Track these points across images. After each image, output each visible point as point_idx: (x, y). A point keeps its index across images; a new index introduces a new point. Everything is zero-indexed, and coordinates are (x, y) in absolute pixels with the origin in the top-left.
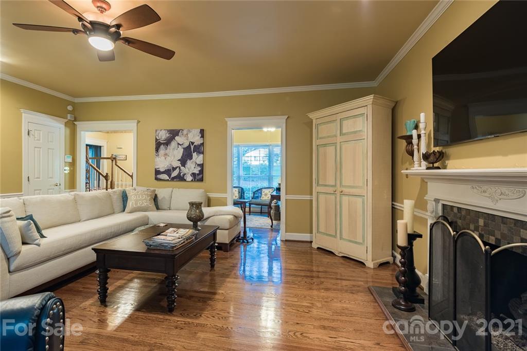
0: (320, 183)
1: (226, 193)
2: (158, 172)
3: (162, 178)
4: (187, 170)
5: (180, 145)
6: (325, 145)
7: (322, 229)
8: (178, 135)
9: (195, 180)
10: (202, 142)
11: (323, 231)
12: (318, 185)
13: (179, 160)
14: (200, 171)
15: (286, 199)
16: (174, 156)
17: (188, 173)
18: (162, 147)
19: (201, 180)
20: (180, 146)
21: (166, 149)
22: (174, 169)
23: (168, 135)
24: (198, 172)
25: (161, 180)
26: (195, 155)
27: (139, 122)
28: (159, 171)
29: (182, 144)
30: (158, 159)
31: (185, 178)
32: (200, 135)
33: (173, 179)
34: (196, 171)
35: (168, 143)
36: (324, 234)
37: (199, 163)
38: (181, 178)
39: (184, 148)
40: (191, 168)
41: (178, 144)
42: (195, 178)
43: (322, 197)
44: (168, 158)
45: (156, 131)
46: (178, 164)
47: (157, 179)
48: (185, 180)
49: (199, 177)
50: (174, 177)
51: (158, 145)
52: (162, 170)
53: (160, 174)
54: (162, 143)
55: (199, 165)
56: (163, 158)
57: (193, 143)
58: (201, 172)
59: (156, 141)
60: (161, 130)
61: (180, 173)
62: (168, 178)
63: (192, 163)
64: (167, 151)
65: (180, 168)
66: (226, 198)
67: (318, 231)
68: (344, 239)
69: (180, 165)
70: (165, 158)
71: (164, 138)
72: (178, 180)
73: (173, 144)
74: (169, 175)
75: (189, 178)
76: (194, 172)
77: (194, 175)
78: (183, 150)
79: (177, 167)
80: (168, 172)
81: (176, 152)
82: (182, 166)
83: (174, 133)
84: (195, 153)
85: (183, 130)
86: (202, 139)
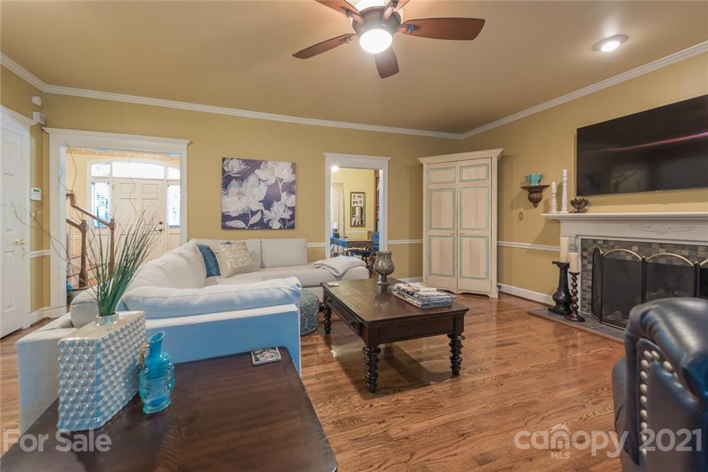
0: (433, 227)
1: (324, 241)
2: (226, 218)
3: (235, 226)
4: (273, 214)
5: (262, 181)
6: (439, 190)
7: (435, 270)
8: (259, 168)
9: (284, 228)
10: (294, 179)
11: (437, 273)
12: (430, 228)
13: (260, 202)
14: (291, 216)
15: (388, 245)
16: (253, 196)
17: (275, 219)
18: (234, 182)
19: (292, 227)
20: (262, 183)
21: (241, 186)
22: (253, 213)
23: (243, 167)
24: (289, 217)
25: (232, 228)
26: (284, 195)
27: (191, 143)
28: (230, 216)
29: (266, 180)
30: (226, 200)
31: (270, 225)
32: (292, 171)
33: (252, 227)
34: (287, 216)
35: (242, 177)
36: (438, 275)
37: (290, 206)
38: (264, 225)
39: (268, 186)
40: (278, 212)
41: (260, 180)
42: (284, 225)
43: (435, 241)
44: (244, 199)
45: (224, 159)
46: (260, 207)
47: (225, 227)
48: (271, 228)
49: (288, 224)
50: (254, 224)
51: (227, 180)
52: (234, 215)
53: (231, 220)
54: (234, 177)
55: (290, 208)
56: (236, 198)
57: (281, 180)
58: (293, 217)
59: (223, 174)
60: (232, 159)
61: (262, 219)
62: (243, 225)
63: (280, 205)
64: (242, 189)
65: (262, 212)
66: (324, 247)
67: (430, 274)
68: (464, 277)
69: (263, 208)
70: (239, 199)
71: (236, 170)
72: (260, 227)
73: (252, 179)
74: (246, 222)
75: (276, 225)
76: (283, 217)
77: (283, 221)
78: (266, 188)
79: (259, 211)
80: (244, 217)
81: (256, 191)
82: (266, 209)
83: (253, 165)
84: (285, 193)
85: (266, 162)
86: (294, 175)
